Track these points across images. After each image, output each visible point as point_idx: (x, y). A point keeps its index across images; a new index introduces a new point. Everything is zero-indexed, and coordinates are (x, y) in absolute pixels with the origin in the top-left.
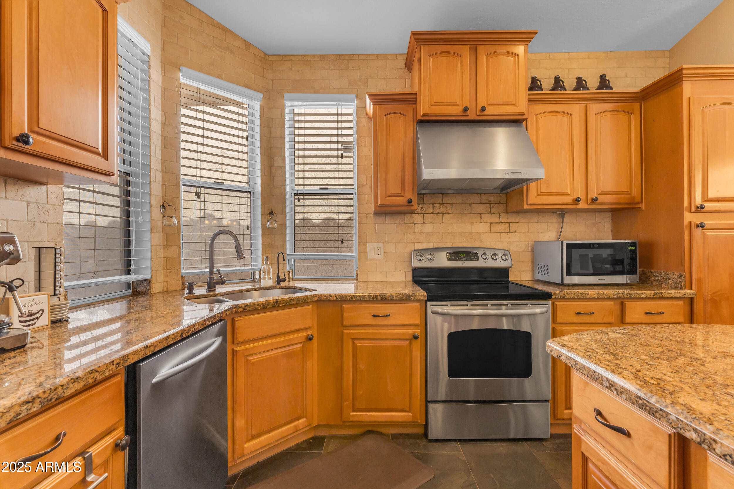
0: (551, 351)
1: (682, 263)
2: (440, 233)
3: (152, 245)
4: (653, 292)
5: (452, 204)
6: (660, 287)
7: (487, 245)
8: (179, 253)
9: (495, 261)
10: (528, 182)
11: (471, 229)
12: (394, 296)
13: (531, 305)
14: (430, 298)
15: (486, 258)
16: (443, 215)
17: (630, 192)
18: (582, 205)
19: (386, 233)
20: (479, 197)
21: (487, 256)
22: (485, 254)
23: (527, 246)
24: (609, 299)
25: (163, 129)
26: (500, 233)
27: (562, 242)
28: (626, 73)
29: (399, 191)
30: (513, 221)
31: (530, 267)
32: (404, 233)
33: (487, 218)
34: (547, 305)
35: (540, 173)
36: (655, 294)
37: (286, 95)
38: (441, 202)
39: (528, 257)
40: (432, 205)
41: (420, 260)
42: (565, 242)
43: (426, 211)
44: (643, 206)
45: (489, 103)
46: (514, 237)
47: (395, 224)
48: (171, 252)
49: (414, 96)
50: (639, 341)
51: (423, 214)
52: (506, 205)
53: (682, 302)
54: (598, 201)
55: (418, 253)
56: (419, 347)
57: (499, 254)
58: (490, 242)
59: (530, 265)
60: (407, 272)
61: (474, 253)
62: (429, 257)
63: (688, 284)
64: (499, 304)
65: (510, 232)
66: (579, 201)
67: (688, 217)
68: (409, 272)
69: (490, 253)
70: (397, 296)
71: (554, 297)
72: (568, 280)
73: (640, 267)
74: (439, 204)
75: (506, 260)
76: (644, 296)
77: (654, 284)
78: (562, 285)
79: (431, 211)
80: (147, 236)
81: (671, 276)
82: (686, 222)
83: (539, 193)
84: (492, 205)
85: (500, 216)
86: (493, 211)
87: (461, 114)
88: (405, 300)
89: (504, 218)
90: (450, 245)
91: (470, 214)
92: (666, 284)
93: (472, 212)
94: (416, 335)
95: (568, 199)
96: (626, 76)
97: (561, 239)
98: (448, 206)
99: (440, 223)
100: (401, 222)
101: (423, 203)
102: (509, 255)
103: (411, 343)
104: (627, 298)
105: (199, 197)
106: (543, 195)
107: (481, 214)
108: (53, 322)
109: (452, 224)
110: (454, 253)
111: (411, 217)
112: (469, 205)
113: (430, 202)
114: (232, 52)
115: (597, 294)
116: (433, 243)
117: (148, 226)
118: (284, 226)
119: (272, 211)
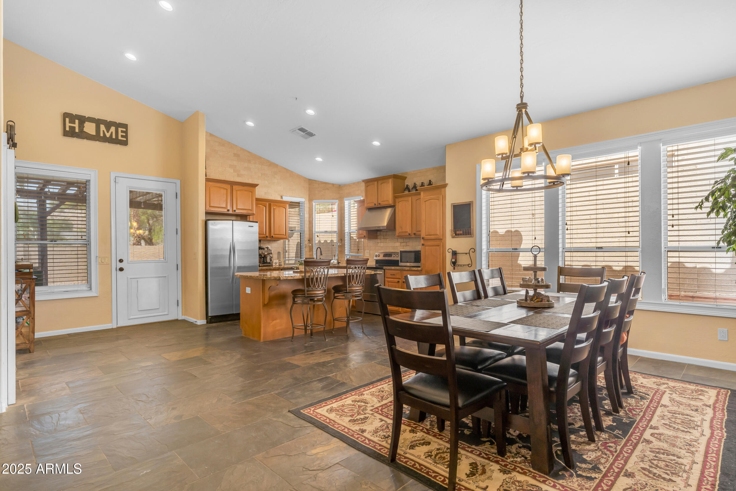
3: (305, 251)
8: (313, 254)
15: (394, 256)
19: (370, 247)
25: (309, 219)
34: (382, 271)
37: (345, 199)
41: (376, 257)
45: (381, 201)
48: (311, 253)
51: (381, 239)
54: (416, 234)
61: (391, 254)
65: (400, 246)
66: (410, 235)
67: (422, 242)
71: (384, 269)
80: (304, 248)
83: (399, 232)
85: (398, 239)
87: (375, 206)
99: (385, 243)
105: (318, 237)
107: (395, 239)
108: (279, 265)
111: (377, 240)
115: (394, 268)
117: (304, 246)
118: (344, 245)
119: (341, 239)
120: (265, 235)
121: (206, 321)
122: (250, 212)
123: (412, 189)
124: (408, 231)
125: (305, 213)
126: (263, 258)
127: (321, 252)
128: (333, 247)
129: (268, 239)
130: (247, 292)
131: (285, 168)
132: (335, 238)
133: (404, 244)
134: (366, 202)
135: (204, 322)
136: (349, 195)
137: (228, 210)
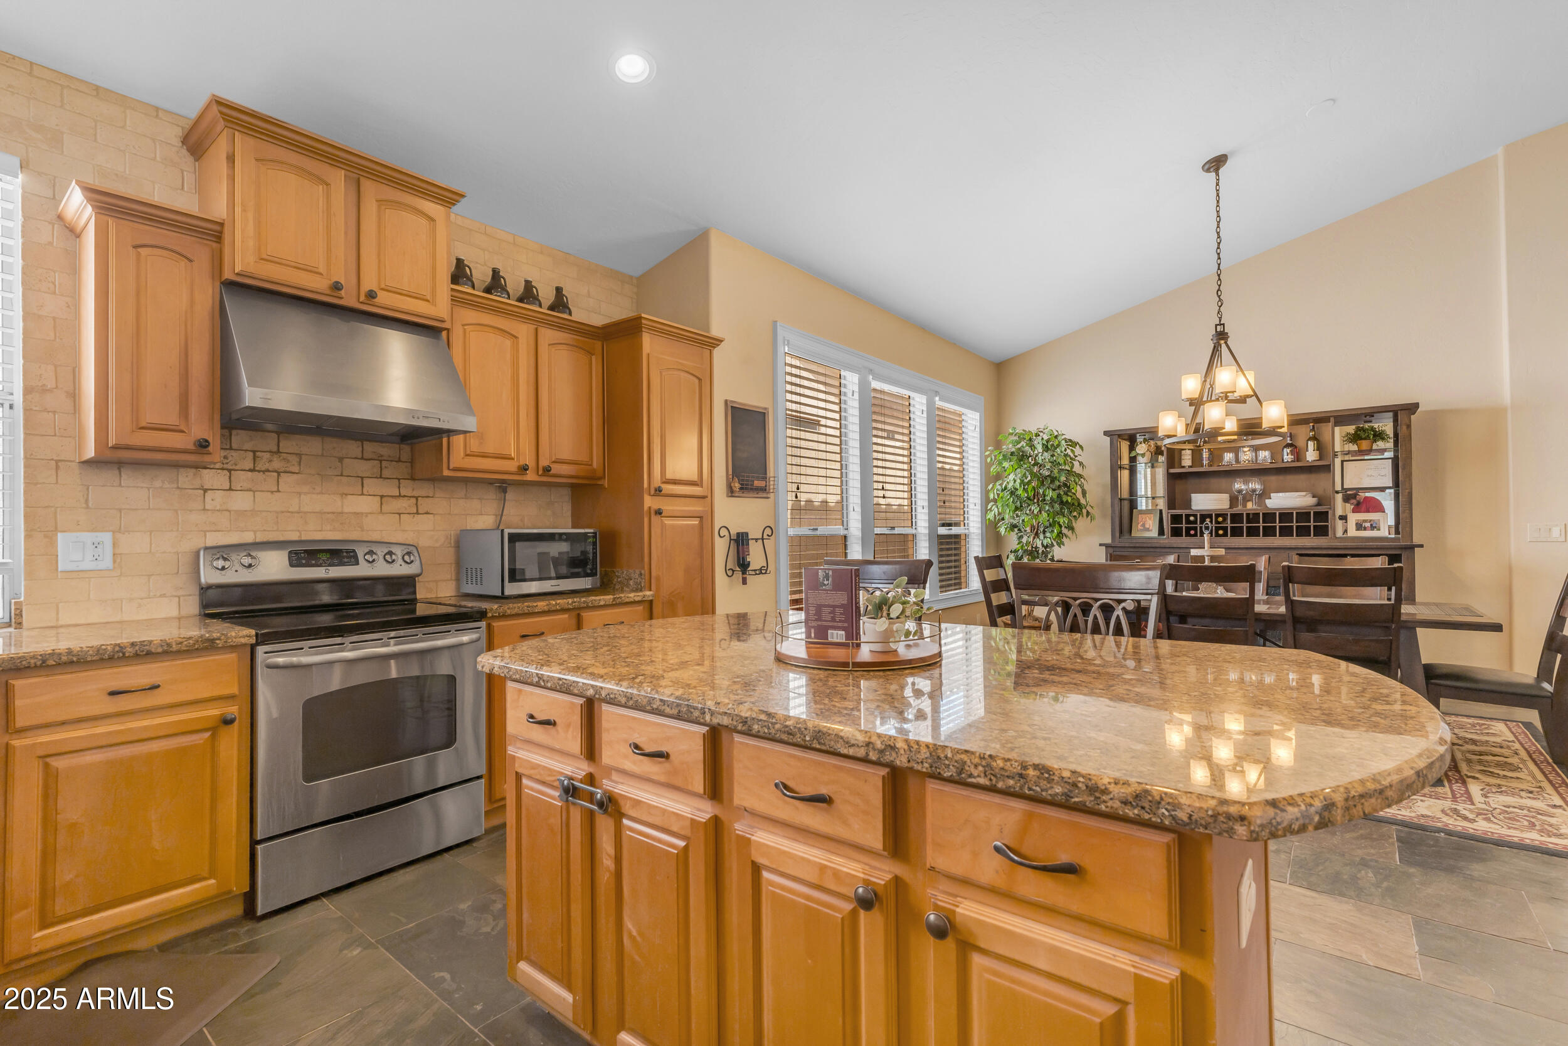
0: (483, 667)
1: (642, 560)
2: (270, 512)
4: (612, 597)
5: (299, 455)
6: (622, 591)
7: (375, 536)
9: (391, 565)
10: (451, 434)
11: (342, 506)
12: (174, 644)
13: (456, 631)
14: (262, 640)
15: (374, 561)
16: (279, 475)
17: (590, 463)
18: (530, 476)
19: (120, 510)
20: (358, 447)
21: (374, 557)
22: (371, 553)
23: (447, 537)
24: (564, 610)
26: (400, 514)
27: (502, 531)
28: (589, 291)
29: (173, 419)
30: (423, 493)
31: (454, 574)
32: (176, 511)
33: (372, 485)
34: (480, 628)
35: (469, 423)
36: (614, 599)
38: (275, 449)
39: (449, 555)
40: (251, 454)
41: (223, 568)
42: (507, 531)
43: (236, 465)
44: (606, 483)
45: (383, 286)
46: (425, 523)
47: (149, 489)
49: (217, 228)
50: (576, 642)
51: (230, 471)
52: (412, 466)
53: (641, 608)
54: (551, 472)
55: (216, 554)
56: (236, 739)
57: (399, 552)
58: (381, 531)
59: (453, 569)
60: (183, 596)
61: (348, 551)
62: (247, 561)
63: (647, 585)
64: (402, 635)
65: (417, 513)
66: (526, 470)
67: (649, 502)
68: (190, 595)
69: (381, 551)
70: (181, 643)
71: (490, 615)
72: (511, 589)
73: (601, 566)
74: (270, 452)
75: (412, 562)
77: (617, 587)
78: (502, 598)
79: (249, 465)
81: (632, 575)
82: (646, 508)
83: (468, 452)
84: (384, 464)
85: (399, 483)
86: (386, 473)
87: (328, 292)
88: (202, 649)
89: (407, 489)
90: (294, 536)
91: (339, 478)
92: (628, 586)
93: (344, 474)
94: (229, 717)
95: (512, 466)
97: (501, 528)
98: (290, 457)
99: (272, 492)
100: (167, 485)
101: (228, 447)
102: (416, 554)
103: (214, 737)
104: (583, 608)
106: (474, 456)
107: (362, 478)
109: (300, 495)
110: (306, 551)
111: (194, 475)
112: (337, 459)
113: (247, 446)
115: (548, 605)
116: (255, 532)
124: (516, 456)
133: (405, 504)
134: (242, 243)
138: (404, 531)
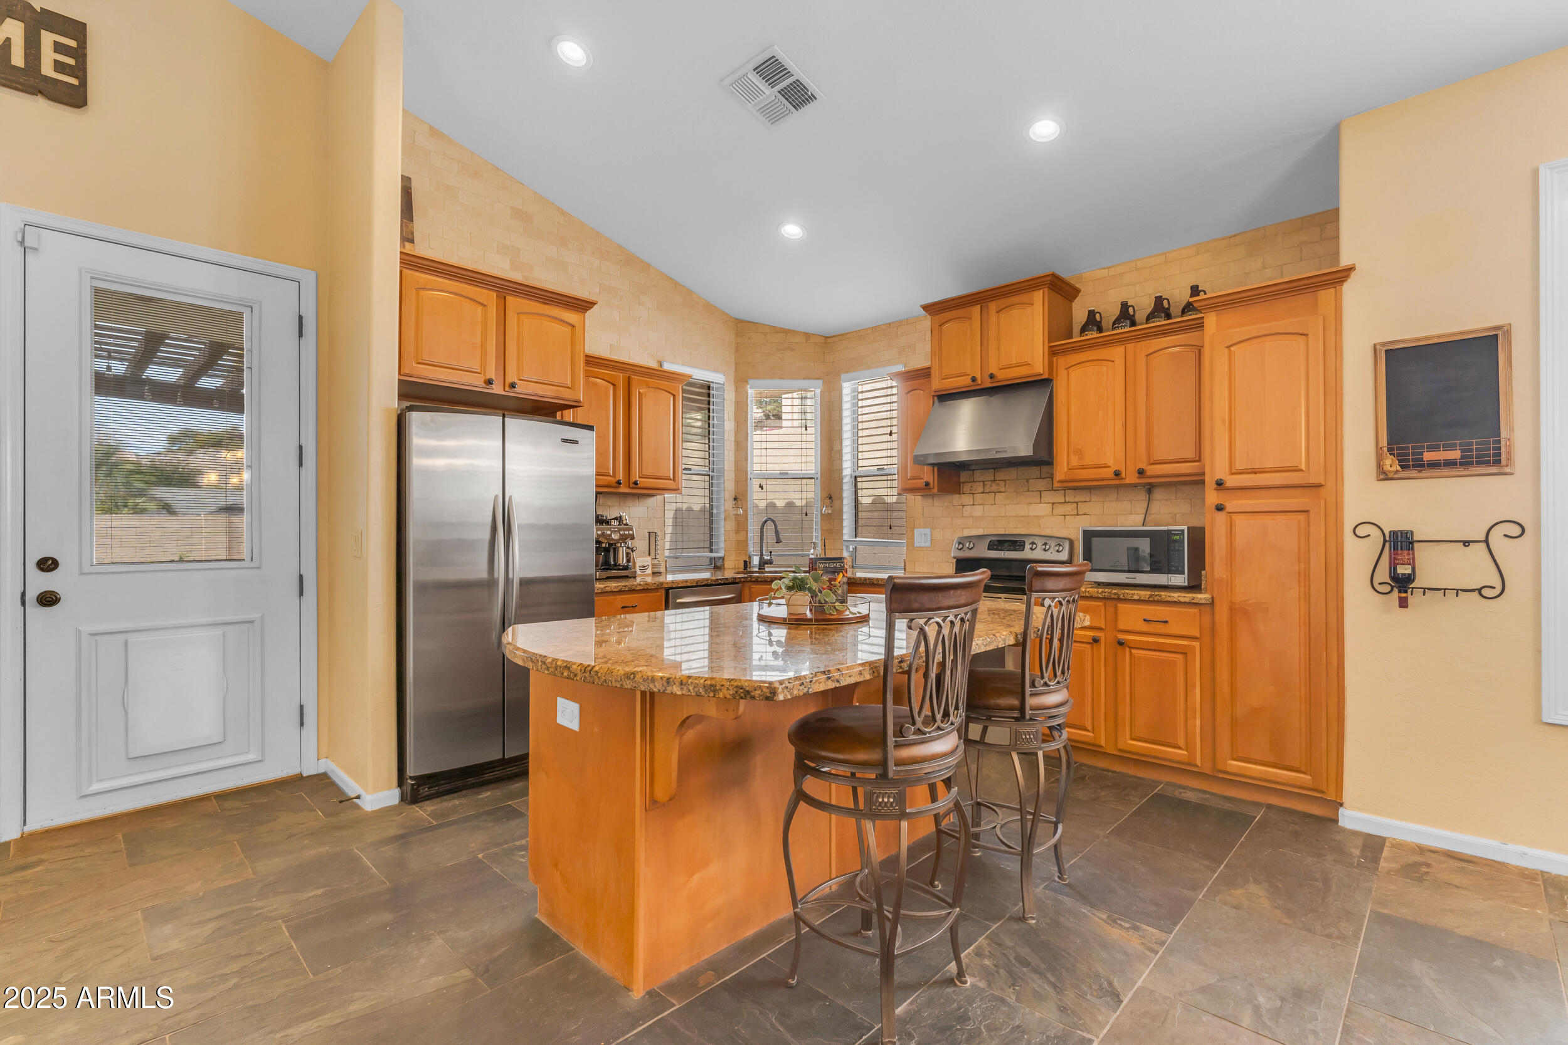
3: (725, 531)
5: (1005, 481)
7: (1048, 532)
8: (747, 538)
9: (1047, 553)
11: (1025, 511)
15: (1035, 548)
16: (995, 494)
17: (1197, 459)
19: (934, 517)
21: (1036, 546)
22: (1034, 543)
25: (736, 435)
26: (1065, 516)
29: (918, 473)
30: (1082, 499)
32: (952, 517)
33: (1047, 496)
37: (843, 376)
38: (993, 479)
40: (982, 483)
41: (960, 549)
43: (976, 490)
45: (1001, 367)
46: (1083, 522)
47: (943, 506)
48: (741, 536)
49: (928, 371)
51: (973, 494)
54: (1144, 474)
55: (958, 541)
57: (1053, 543)
58: (1052, 528)
60: (951, 560)
61: (1021, 542)
62: (969, 545)
65: (1078, 515)
66: (1121, 475)
67: (1213, 497)
69: (1041, 542)
74: (991, 481)
75: (1061, 551)
76: (1136, 597)
79: (981, 490)
80: (722, 523)
82: (1209, 503)
83: (1070, 467)
85: (1065, 493)
87: (969, 385)
89: (1071, 496)
90: (994, 532)
91: (1028, 493)
96: (1264, 267)
98: (1000, 483)
99: (992, 505)
100: (950, 504)
102: (1066, 545)
105: (762, 489)
106: (1075, 469)
107: (1040, 491)
108: (653, 573)
109: (1004, 506)
110: (999, 541)
112: (1025, 481)
113: (980, 479)
114: (793, 350)
117: (722, 516)
118: (841, 511)
119: (831, 496)
120: (614, 476)
121: (397, 792)
122: (567, 394)
123: (1117, 321)
124: (1111, 463)
125: (726, 417)
126: (607, 550)
127: (777, 532)
128: (805, 517)
129: (623, 489)
130: (561, 720)
131: (669, 279)
132: (808, 494)
133: (1069, 508)
134: (935, 374)
135: (391, 796)
136: (855, 366)
137: (489, 382)
138: (1067, 528)
